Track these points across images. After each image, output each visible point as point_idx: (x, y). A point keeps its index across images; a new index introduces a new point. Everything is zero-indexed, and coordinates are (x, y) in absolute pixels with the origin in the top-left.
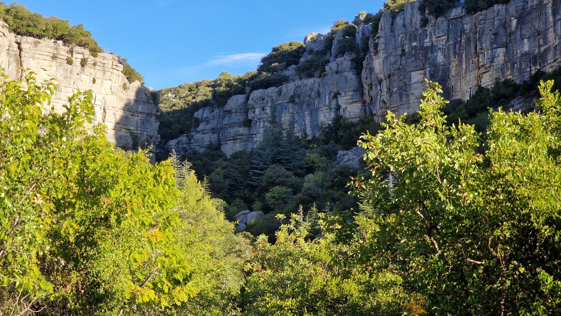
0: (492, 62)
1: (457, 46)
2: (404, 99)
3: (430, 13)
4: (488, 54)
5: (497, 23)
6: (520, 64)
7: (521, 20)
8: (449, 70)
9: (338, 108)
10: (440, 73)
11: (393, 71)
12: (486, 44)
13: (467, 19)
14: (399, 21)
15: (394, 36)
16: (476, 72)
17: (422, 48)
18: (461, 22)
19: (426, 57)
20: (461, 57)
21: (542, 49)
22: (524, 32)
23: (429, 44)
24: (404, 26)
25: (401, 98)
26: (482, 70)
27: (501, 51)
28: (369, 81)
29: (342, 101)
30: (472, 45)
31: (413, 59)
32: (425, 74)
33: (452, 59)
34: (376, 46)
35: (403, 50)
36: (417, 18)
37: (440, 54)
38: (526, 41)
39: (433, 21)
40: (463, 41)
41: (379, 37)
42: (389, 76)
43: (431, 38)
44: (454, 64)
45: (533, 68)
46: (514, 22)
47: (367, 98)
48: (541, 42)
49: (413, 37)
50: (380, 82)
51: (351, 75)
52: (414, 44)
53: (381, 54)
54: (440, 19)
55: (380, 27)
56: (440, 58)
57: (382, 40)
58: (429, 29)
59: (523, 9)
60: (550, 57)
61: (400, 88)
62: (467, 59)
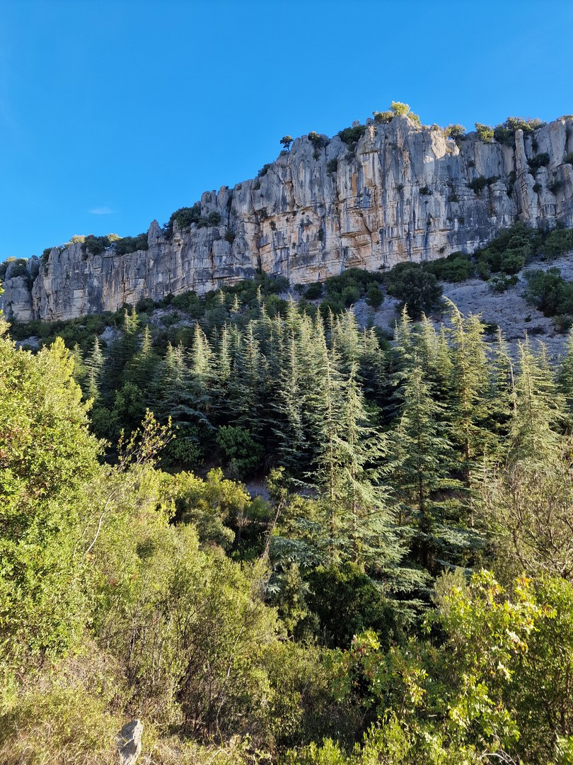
0: (135, 287)
1: (109, 276)
2: (68, 308)
3: (89, 252)
4: (132, 282)
5: (139, 262)
6: (156, 290)
7: (157, 261)
8: (102, 291)
9: (12, 313)
10: (96, 293)
11: (59, 289)
12: (132, 275)
13: (117, 259)
14: (65, 255)
15: (61, 265)
16: (122, 293)
17: (83, 274)
18: (112, 260)
19: (85, 281)
20: (111, 283)
21: (172, 281)
22: (159, 269)
23: (88, 272)
24: (69, 259)
25: (65, 308)
26: (127, 292)
27: (141, 281)
28: (38, 296)
29: (15, 308)
30: (120, 275)
31: (76, 281)
32: (84, 292)
33: (105, 284)
34: (46, 270)
35: (68, 276)
36: (80, 254)
37: (95, 280)
38: (160, 275)
39: (92, 257)
40: (113, 273)
41: (48, 265)
42: (56, 292)
43: (89, 268)
44: (105, 288)
45: (165, 293)
46: (152, 262)
47: (36, 308)
48: (172, 276)
49: (76, 266)
50: (48, 296)
51: (24, 291)
52: (77, 271)
53: (51, 276)
54: (96, 256)
55: (50, 257)
56: (96, 283)
57: (51, 266)
58: (88, 262)
59: (158, 255)
60: (179, 286)
61: (65, 301)
62: (116, 285)
